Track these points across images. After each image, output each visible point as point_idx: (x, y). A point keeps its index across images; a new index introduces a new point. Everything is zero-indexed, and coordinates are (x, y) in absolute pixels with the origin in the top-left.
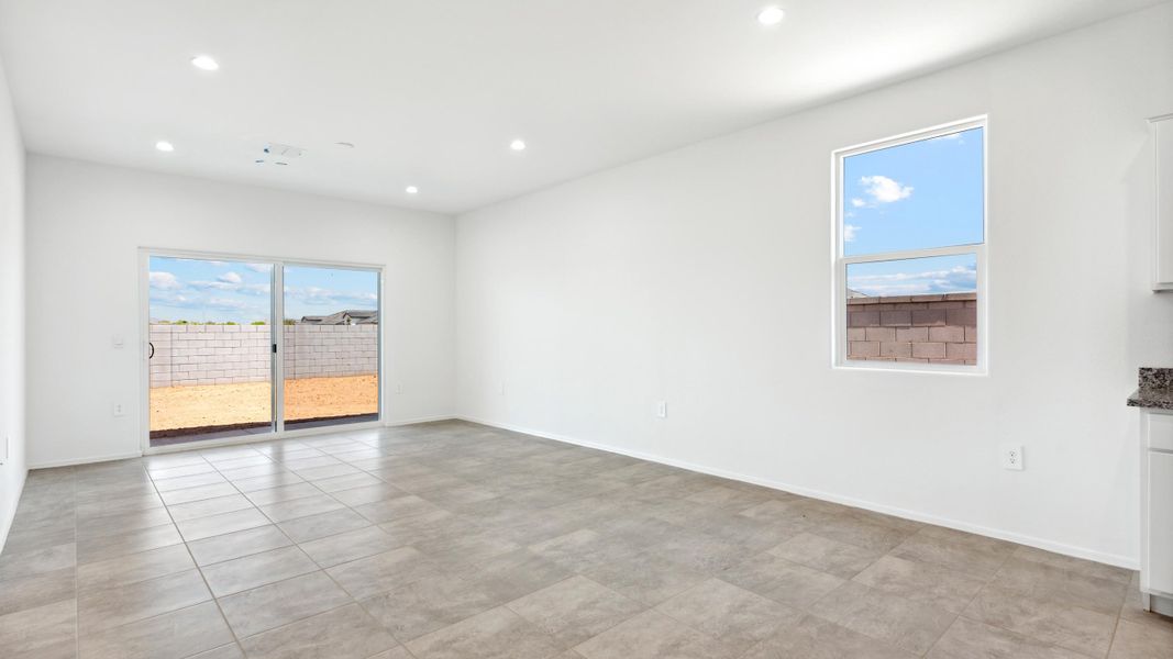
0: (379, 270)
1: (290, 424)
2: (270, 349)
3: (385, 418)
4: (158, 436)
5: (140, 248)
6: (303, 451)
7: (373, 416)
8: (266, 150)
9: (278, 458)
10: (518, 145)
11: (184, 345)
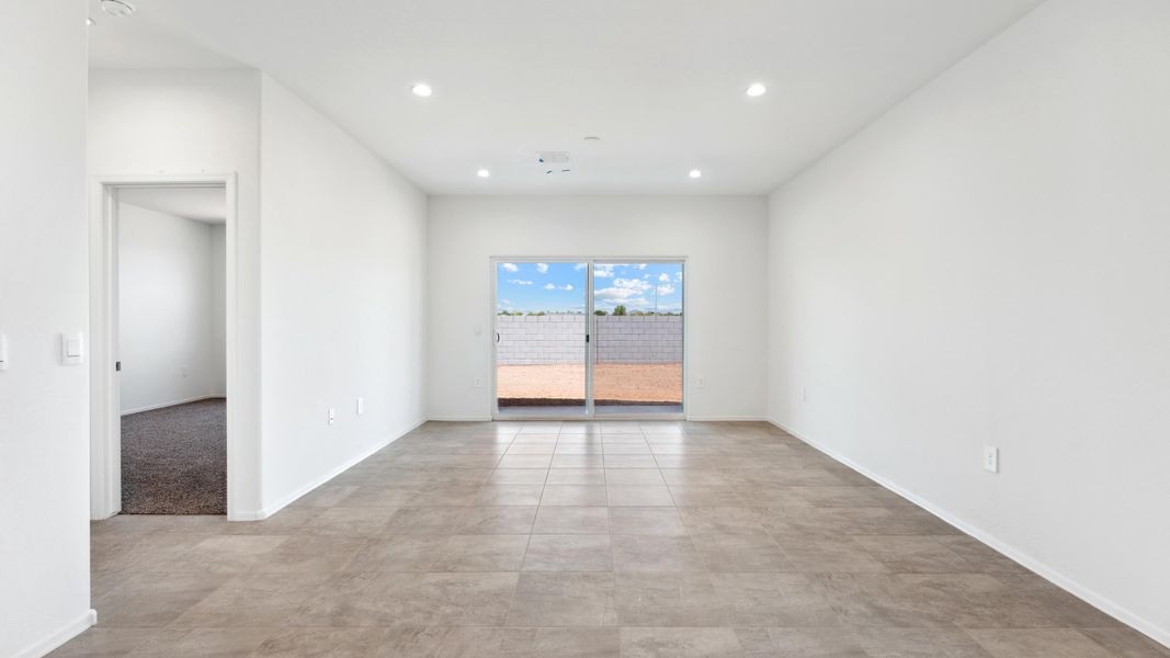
0: (682, 261)
1: (598, 403)
2: (584, 338)
3: (690, 412)
4: (505, 403)
5: (491, 257)
6: (611, 435)
7: (678, 406)
8: (541, 161)
9: (590, 435)
10: (756, 90)
11: (605, 331)
